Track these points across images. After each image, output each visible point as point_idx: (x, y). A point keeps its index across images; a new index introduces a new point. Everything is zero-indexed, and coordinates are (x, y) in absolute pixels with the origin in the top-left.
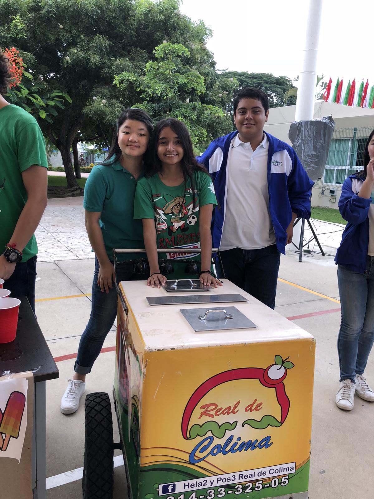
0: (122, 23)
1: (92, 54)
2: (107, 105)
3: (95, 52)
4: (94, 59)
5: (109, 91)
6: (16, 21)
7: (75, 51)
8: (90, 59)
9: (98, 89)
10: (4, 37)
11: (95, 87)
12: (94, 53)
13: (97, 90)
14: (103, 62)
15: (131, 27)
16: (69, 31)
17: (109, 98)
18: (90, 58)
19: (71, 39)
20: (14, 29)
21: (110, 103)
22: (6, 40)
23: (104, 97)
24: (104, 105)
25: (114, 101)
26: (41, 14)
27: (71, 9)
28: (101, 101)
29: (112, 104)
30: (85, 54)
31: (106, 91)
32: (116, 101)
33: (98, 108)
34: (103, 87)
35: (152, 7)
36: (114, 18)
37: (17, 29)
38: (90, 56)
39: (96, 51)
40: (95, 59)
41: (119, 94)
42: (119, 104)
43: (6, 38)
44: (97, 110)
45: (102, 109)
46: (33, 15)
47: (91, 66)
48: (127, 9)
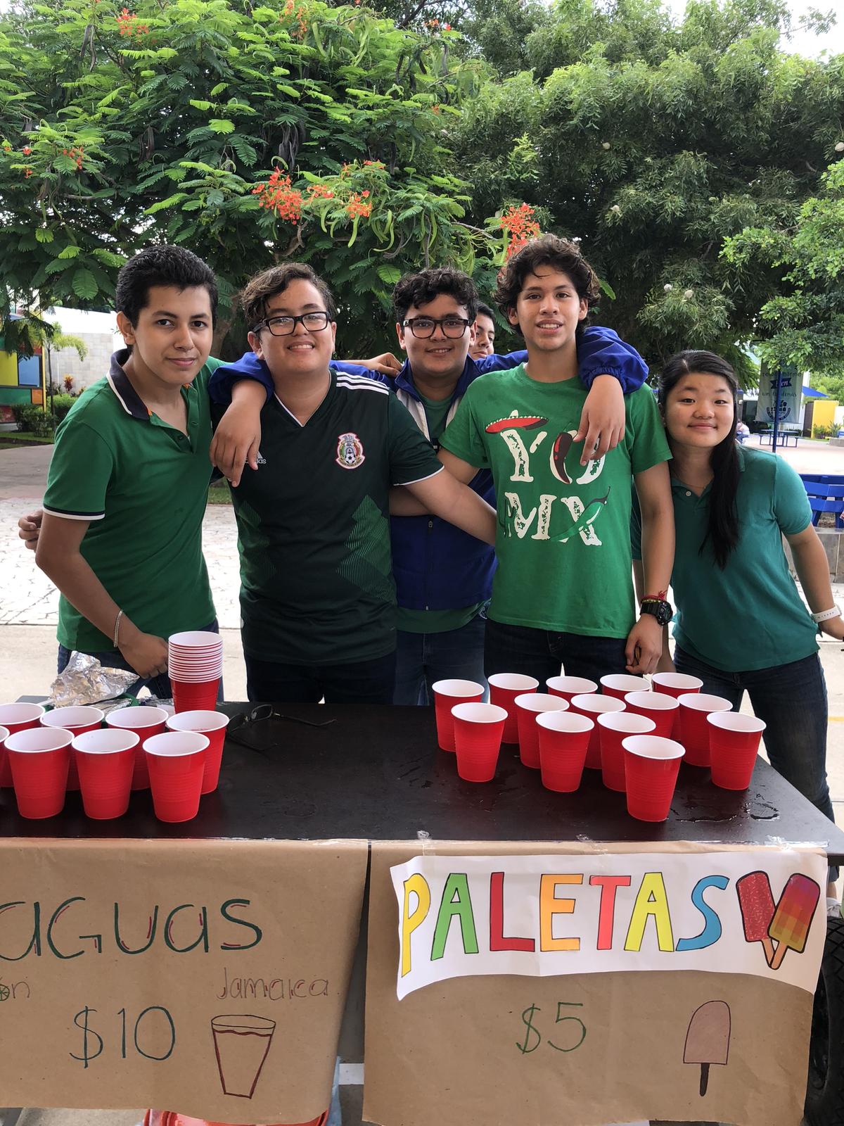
0: (738, 118)
1: (669, 194)
2: (694, 300)
3: (677, 190)
4: (672, 205)
5: (700, 269)
6: (521, 147)
7: (632, 192)
8: (662, 206)
9: (675, 266)
10: (496, 181)
11: (668, 262)
12: (674, 192)
13: (671, 268)
14: (691, 209)
15: (760, 123)
16: (622, 153)
17: (697, 283)
18: (662, 204)
19: (625, 169)
20: (515, 164)
21: (701, 295)
22: (499, 185)
23: (687, 283)
24: (689, 302)
25: (709, 290)
26: (568, 127)
27: (630, 108)
28: (681, 293)
29: (705, 298)
30: (653, 197)
31: (693, 269)
32: (714, 290)
33: (674, 309)
34: (686, 261)
35: (813, 72)
36: (721, 110)
37: (520, 163)
38: (663, 199)
39: (678, 187)
40: (675, 203)
41: (722, 273)
42: (720, 297)
43: (498, 183)
44: (672, 313)
45: (685, 309)
46: (552, 129)
47: (664, 220)
48: (753, 86)
